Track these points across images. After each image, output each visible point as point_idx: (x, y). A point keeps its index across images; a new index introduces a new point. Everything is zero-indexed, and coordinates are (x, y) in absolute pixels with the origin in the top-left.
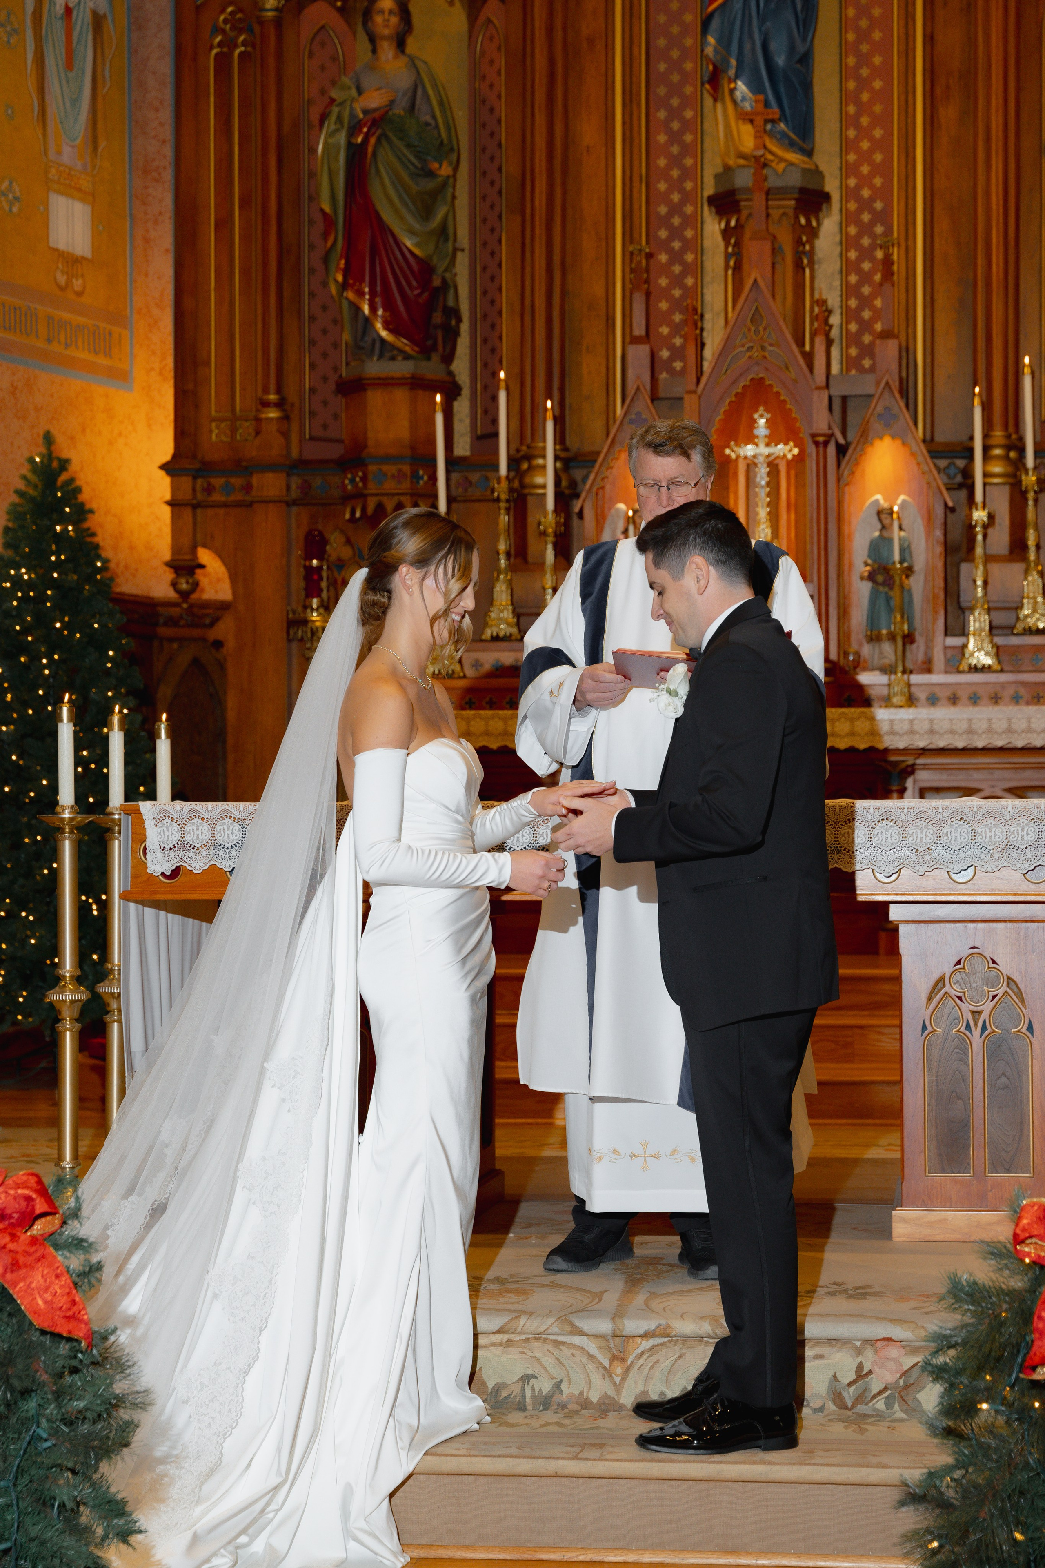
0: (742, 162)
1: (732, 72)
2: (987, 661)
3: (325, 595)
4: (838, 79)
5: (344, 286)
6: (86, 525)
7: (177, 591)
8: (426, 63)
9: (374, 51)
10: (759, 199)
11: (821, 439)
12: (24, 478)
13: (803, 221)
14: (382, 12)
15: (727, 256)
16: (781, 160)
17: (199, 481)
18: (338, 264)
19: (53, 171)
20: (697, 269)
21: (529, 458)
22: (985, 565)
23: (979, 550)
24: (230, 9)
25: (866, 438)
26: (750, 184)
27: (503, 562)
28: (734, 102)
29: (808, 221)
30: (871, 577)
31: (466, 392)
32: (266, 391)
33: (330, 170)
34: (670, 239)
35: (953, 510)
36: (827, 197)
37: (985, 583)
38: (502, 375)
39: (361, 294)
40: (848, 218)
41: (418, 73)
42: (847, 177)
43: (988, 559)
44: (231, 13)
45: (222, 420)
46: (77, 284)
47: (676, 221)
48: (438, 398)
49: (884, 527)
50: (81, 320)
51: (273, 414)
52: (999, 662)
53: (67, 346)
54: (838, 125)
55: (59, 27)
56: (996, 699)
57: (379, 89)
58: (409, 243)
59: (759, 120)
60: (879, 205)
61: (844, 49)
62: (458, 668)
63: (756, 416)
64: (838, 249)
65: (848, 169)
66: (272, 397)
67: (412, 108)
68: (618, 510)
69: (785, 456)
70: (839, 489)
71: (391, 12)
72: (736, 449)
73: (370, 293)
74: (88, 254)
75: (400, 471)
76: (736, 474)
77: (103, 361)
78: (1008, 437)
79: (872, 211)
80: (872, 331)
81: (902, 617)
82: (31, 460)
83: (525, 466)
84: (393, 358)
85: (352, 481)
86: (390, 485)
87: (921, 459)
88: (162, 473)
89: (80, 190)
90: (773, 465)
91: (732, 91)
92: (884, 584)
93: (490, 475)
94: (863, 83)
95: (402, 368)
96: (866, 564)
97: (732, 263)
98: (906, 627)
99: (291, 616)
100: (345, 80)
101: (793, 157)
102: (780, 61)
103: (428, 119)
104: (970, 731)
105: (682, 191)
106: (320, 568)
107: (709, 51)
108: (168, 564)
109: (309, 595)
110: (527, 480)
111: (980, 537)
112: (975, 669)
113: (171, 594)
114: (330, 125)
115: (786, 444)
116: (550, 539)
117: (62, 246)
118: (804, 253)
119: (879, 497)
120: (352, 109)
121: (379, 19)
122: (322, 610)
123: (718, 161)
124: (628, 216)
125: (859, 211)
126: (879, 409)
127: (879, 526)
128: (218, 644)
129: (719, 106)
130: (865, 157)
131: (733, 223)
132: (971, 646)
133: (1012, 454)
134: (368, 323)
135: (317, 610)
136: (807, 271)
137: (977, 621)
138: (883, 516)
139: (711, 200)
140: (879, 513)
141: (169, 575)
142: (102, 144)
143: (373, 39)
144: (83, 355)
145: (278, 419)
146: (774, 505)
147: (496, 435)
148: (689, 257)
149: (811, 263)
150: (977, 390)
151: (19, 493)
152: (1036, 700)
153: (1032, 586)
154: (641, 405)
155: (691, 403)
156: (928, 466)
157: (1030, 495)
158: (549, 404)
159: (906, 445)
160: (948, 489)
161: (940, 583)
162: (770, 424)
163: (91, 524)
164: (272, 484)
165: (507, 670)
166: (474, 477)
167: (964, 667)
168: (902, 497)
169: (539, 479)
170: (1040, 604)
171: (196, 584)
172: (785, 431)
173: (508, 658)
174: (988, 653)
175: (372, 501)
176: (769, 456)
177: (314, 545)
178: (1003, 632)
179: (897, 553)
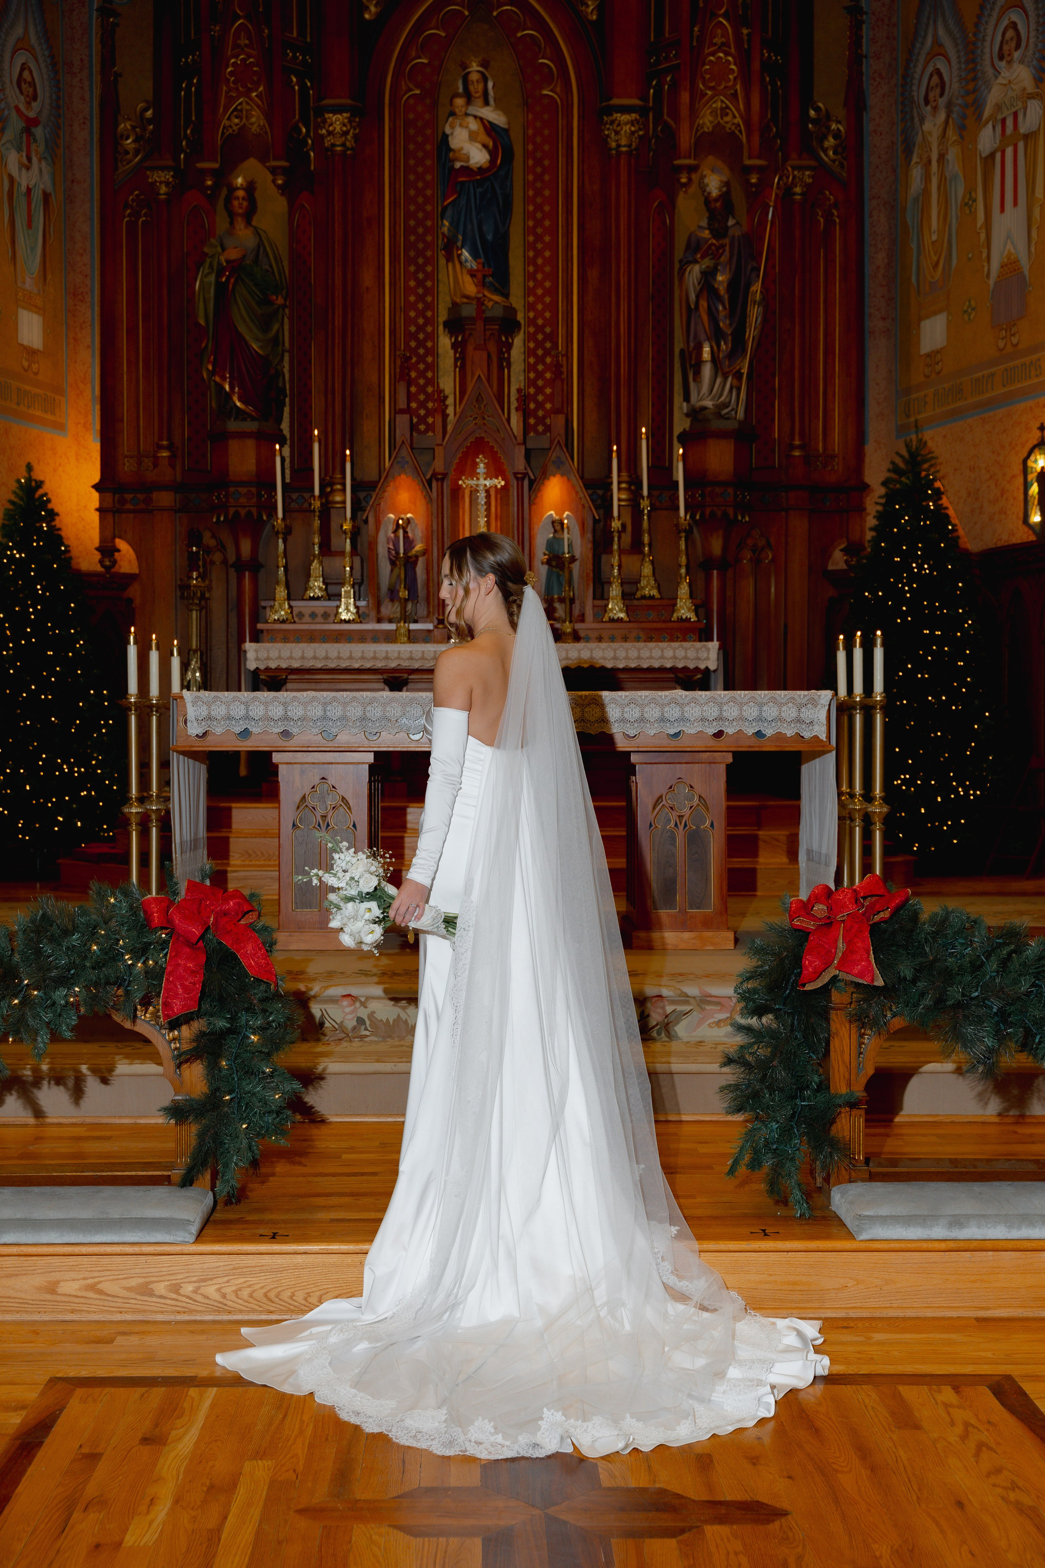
0: (465, 300)
1: (459, 244)
2: (622, 615)
3: (201, 570)
4: (522, 250)
5: (213, 373)
6: (53, 524)
7: (102, 566)
8: (265, 232)
9: (232, 223)
10: (480, 325)
11: (520, 476)
12: (14, 492)
13: (504, 339)
14: (238, 198)
15: (456, 360)
16: (490, 300)
17: (117, 496)
18: (209, 358)
19: (20, 294)
20: (433, 367)
21: (332, 484)
22: (620, 556)
23: (615, 547)
24: (137, 192)
25: (544, 475)
26: (474, 315)
27: (317, 550)
28: (460, 262)
29: (507, 339)
30: (548, 562)
31: (288, 442)
32: (161, 439)
33: (204, 298)
34: (417, 347)
35: (599, 520)
36: (518, 325)
37: (620, 566)
38: (316, 432)
39: (224, 378)
40: (530, 337)
41: (261, 238)
42: (529, 312)
43: (621, 551)
44: (137, 195)
45: (131, 457)
46: (35, 367)
47: (421, 336)
48: (277, 447)
49: (555, 531)
50: (37, 391)
51: (165, 454)
52: (628, 616)
53: (29, 407)
54: (523, 278)
55: (23, 201)
56: (625, 639)
57: (236, 248)
58: (255, 347)
59: (480, 275)
60: (548, 330)
61: (527, 231)
62: (290, 617)
63: (478, 460)
64: (523, 357)
65: (530, 307)
66: (165, 443)
67: (256, 260)
69: (496, 486)
70: (530, 505)
71: (243, 198)
72: (466, 481)
73: (229, 378)
74: (41, 348)
75: (250, 491)
76: (463, 497)
77: (49, 417)
78: (630, 476)
79: (544, 333)
80: (544, 409)
81: (570, 587)
82: (19, 481)
83: (329, 489)
84: (244, 420)
85: (218, 497)
86: (243, 500)
87: (579, 489)
88: (93, 491)
89: (36, 306)
90: (487, 491)
91: (459, 256)
92: (556, 567)
93: (306, 495)
94: (538, 253)
95: (251, 426)
96: (545, 554)
97: (459, 364)
98: (571, 594)
99: (179, 583)
100: (212, 240)
101: (496, 298)
102: (490, 237)
103: (267, 267)
104: (615, 658)
105: (425, 317)
106: (197, 553)
107: (445, 230)
108: (97, 549)
109: (192, 571)
110: (331, 498)
111: (616, 539)
112: (612, 620)
113: (99, 568)
114: (204, 269)
115: (497, 478)
116: (349, 535)
117: (25, 343)
118: (504, 358)
119: (552, 512)
120: (219, 259)
121: (236, 203)
122: (199, 580)
123: (448, 299)
124: (393, 332)
125: (536, 333)
126: (553, 458)
127: (553, 530)
128: (130, 601)
129: (450, 264)
130: (540, 299)
131: (460, 339)
132: (610, 606)
133: (633, 487)
134: (229, 396)
135: (196, 579)
136: (506, 370)
137: (615, 591)
138: (556, 525)
139: (446, 324)
140: (553, 522)
141: (97, 556)
142: (49, 277)
143: (232, 215)
144: (38, 413)
145: (169, 457)
146: (488, 516)
147: (313, 470)
148: (429, 359)
149: (509, 366)
150: (615, 448)
151: (11, 502)
152: (650, 639)
153: (647, 570)
154: (405, 452)
155: (439, 452)
156: (583, 494)
157: (646, 512)
158: (348, 452)
159: (569, 480)
160: (596, 508)
161: (590, 566)
162: (487, 466)
163: (57, 523)
164: (165, 499)
165: (319, 619)
166: (294, 496)
167: (606, 619)
168: (567, 513)
169: (338, 498)
170: (652, 579)
171: (115, 562)
172: (496, 470)
173: (320, 611)
174: (621, 611)
175: (232, 511)
176: (485, 485)
177: (194, 537)
178: (628, 597)
179: (566, 550)
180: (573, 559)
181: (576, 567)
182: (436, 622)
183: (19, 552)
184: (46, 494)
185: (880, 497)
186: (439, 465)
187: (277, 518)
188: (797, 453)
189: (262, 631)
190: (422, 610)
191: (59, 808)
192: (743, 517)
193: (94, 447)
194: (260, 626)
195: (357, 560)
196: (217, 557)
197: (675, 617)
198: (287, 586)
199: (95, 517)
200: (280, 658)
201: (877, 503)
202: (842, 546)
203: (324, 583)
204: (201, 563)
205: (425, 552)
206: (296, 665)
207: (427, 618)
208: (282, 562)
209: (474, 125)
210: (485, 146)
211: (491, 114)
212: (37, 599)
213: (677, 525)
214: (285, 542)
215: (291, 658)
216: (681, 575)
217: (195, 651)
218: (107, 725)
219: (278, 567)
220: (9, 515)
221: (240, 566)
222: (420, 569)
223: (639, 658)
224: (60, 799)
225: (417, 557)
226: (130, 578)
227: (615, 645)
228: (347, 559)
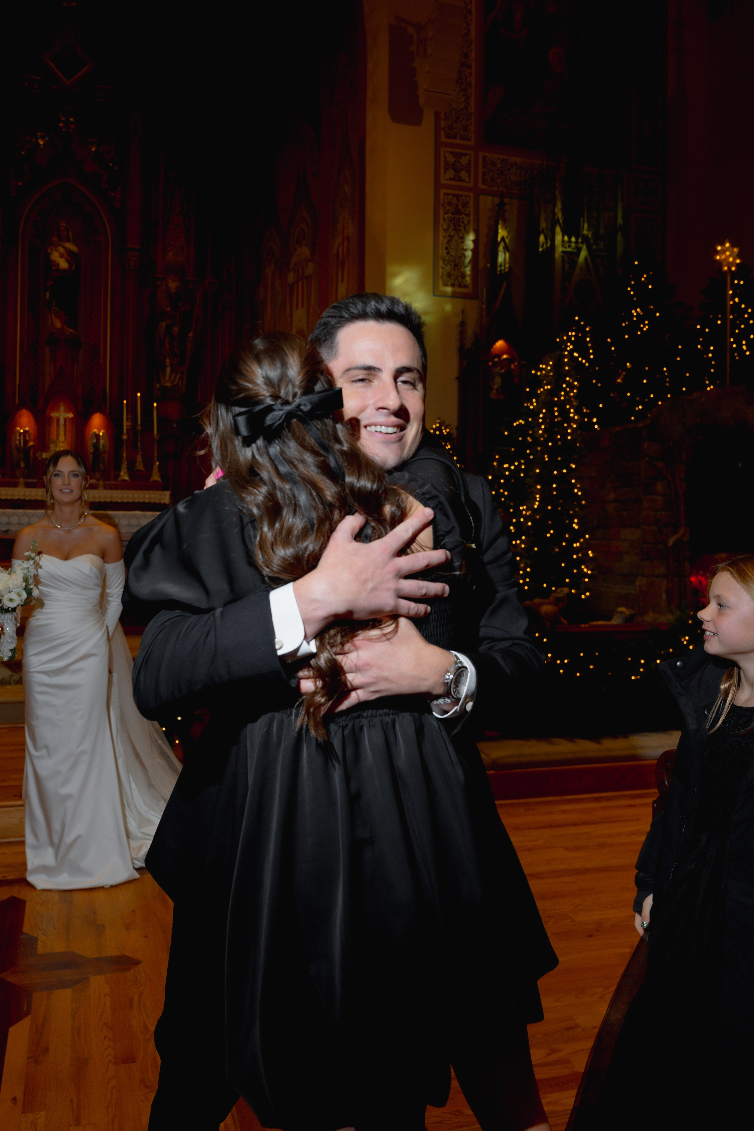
0: (56, 330)
1: (54, 304)
2: (127, 478)
10: (63, 342)
11: (80, 413)
13: (74, 350)
15: (51, 358)
16: (68, 331)
20: (41, 361)
22: (126, 451)
23: (125, 447)
25: (92, 413)
29: (76, 350)
30: (93, 453)
34: (34, 351)
35: (117, 435)
36: (82, 344)
37: (127, 456)
40: (87, 350)
42: (87, 338)
43: (127, 449)
47: (35, 346)
49: (96, 439)
52: (130, 479)
56: (128, 489)
60: (95, 347)
61: (87, 301)
63: (60, 404)
64: (84, 359)
65: (87, 336)
68: (17, 430)
69: (68, 418)
70: (85, 426)
72: (54, 414)
76: (53, 421)
78: (132, 416)
80: (93, 383)
87: (108, 420)
90: (65, 420)
91: (54, 310)
97: (53, 360)
101: (71, 331)
102: (69, 302)
105: (37, 337)
111: (125, 444)
112: (122, 480)
115: (69, 413)
118: (75, 359)
119: (96, 430)
123: (49, 330)
124: (21, 343)
125: (90, 348)
126: (97, 405)
129: (50, 314)
130: (92, 332)
131: (53, 349)
132: (122, 473)
133: (133, 420)
136: (75, 364)
137: (124, 467)
139: (47, 342)
140: (96, 435)
146: (65, 430)
148: (39, 357)
149: (77, 362)
150: (125, 403)
152: (139, 489)
153: (139, 458)
154: (25, 399)
155: (41, 399)
156: (109, 422)
157: (139, 432)
159: (104, 416)
160: (116, 429)
162: (65, 407)
167: (119, 480)
168: (102, 431)
170: (141, 462)
172: (69, 410)
174: (126, 476)
176: (64, 416)
178: (131, 470)
179: (101, 448)
186: (41, 406)
190: (33, 472)
197: (151, 480)
207: (35, 476)
209: (61, 250)
210: (67, 260)
211: (70, 246)
213: (153, 438)
216: (155, 461)
223: (134, 498)
227: (123, 492)
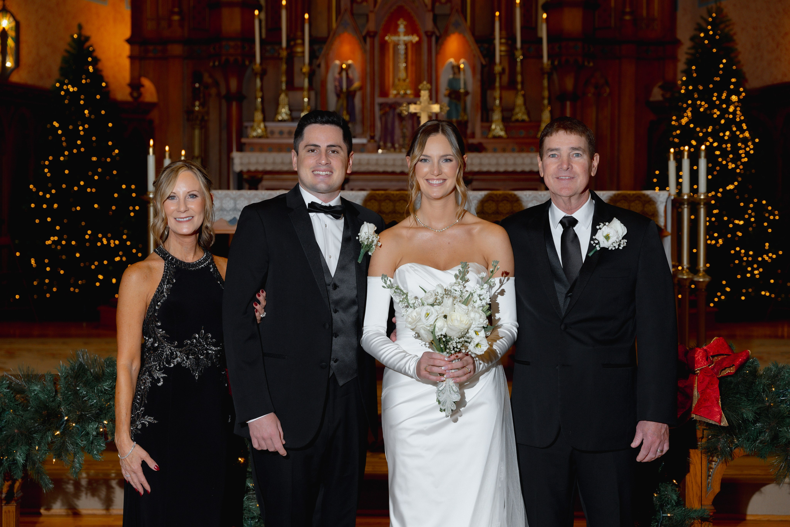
2: (502, 133)
3: (202, 100)
6: (97, 66)
7: (132, 97)
11: (429, 34)
12: (69, 45)
17: (143, 47)
21: (295, 39)
22: (500, 91)
23: (497, 84)
25: (446, 33)
27: (284, 87)
30: (449, 95)
31: (264, 9)
32: (174, 7)
35: (485, 66)
37: (500, 99)
38: (284, 3)
43: (502, 88)
45: (152, 20)
48: (257, 12)
49: (454, 73)
51: (176, 18)
52: (506, 134)
56: (504, 150)
62: (265, 133)
63: (399, 22)
66: (176, 10)
68: (336, 64)
69: (411, 42)
70: (436, 55)
72: (390, 38)
75: (236, 44)
76: (388, 49)
78: (509, 34)
82: (72, 36)
83: (292, 43)
85: (214, 48)
86: (231, 51)
87: (471, 43)
88: (126, 44)
90: (406, 45)
92: (455, 99)
93: (277, 47)
99: (185, 109)
104: (497, 164)
106: (199, 87)
108: (128, 85)
109: (195, 101)
110: (294, 50)
111: (498, 79)
112: (495, 137)
113: (129, 99)
115: (413, 35)
116: (307, 75)
119: (452, 60)
126: (453, 21)
127: (452, 73)
128: (152, 121)
132: (493, 127)
133: (510, 42)
135: (199, 106)
137: (497, 116)
138: (454, 69)
140: (453, 67)
141: (128, 90)
145: (179, 20)
146: (406, 62)
150: (497, 14)
151: (67, 51)
152: (521, 151)
153: (520, 101)
154: (347, 17)
155: (372, 17)
156: (474, 46)
157: (518, 60)
158: (307, 16)
159: (464, 37)
160: (484, 57)
161: (479, 98)
162: (406, 27)
163: (100, 66)
164: (176, 49)
165: (286, 135)
166: (268, 48)
167: (490, 136)
168: (462, 61)
169: (299, 49)
170: (523, 109)
171: (140, 95)
172: (412, 29)
173: (286, 130)
174: (501, 130)
175: (224, 58)
176: (404, 41)
177: (197, 76)
178: (506, 120)
179: (462, 85)
180: (467, 93)
181: (469, 99)
182: (369, 137)
183: (73, 87)
184: (91, 46)
185: (689, 49)
186: (371, 26)
187: (255, 64)
188: (628, 18)
189: (244, 144)
190: (358, 129)
191: (101, 269)
192: (589, 63)
193: (126, 12)
194: (244, 140)
195: (313, 94)
196: (213, 91)
198: (263, 111)
199: (126, 63)
200: (257, 163)
201: (687, 53)
202: (660, 84)
203: (290, 110)
204: (201, 95)
205: (361, 88)
206: (269, 168)
207: (362, 135)
208: (259, 94)
212: (85, 121)
213: (542, 69)
214: (262, 80)
215: (265, 163)
216: (543, 105)
217: (197, 158)
218: (134, 211)
219: (256, 98)
220: (65, 60)
221: (229, 98)
222: (357, 100)
223: (515, 164)
224: (101, 263)
225: (354, 92)
226: (152, 106)
227: (497, 155)
228: (306, 93)
